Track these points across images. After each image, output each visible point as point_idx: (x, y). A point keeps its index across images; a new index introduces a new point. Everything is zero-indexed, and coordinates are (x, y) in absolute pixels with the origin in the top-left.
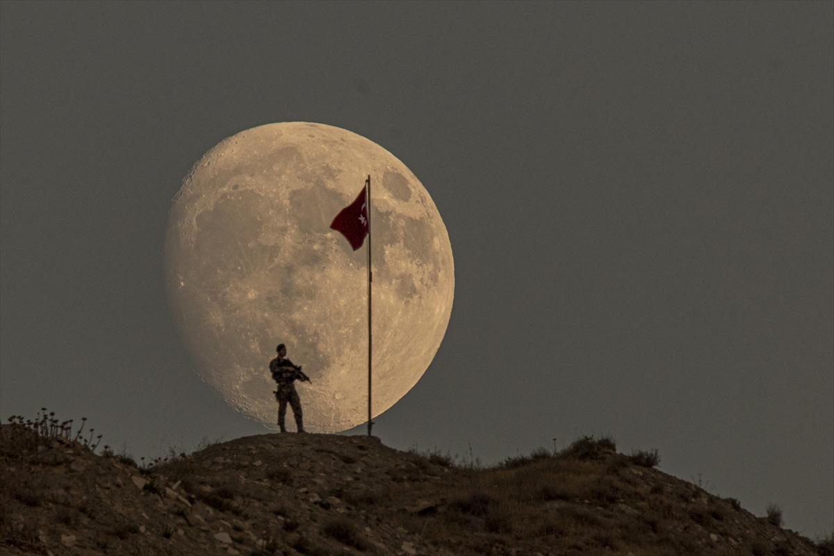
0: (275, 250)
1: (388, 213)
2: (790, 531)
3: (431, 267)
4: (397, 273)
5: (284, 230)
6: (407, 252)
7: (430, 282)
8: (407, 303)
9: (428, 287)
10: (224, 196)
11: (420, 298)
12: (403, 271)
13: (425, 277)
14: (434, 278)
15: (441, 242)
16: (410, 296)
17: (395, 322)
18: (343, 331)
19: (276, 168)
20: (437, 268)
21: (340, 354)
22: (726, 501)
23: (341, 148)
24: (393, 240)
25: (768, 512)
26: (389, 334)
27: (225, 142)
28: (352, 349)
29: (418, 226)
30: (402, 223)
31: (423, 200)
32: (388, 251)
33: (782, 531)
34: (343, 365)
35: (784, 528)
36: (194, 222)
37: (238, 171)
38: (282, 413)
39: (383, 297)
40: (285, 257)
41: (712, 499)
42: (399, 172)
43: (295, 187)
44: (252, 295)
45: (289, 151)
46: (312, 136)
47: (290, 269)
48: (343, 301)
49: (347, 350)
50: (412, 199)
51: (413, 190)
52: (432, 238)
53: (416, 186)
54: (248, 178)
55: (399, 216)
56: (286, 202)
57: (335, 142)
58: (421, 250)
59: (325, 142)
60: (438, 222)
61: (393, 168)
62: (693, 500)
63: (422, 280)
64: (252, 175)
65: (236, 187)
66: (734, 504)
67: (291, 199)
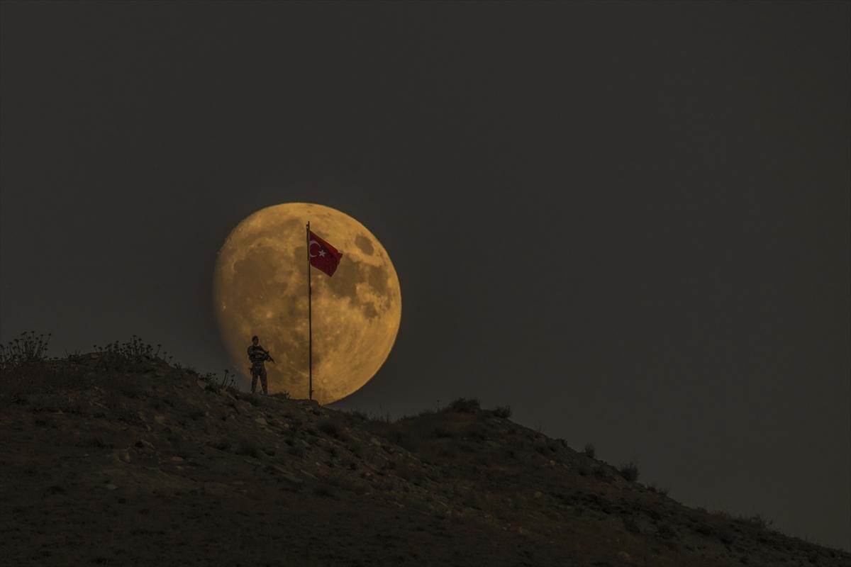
0: (284, 286)
1: (359, 263)
2: (602, 461)
3: (386, 298)
4: (365, 301)
5: (290, 273)
6: (371, 288)
7: (386, 308)
8: (371, 321)
9: (383, 310)
10: (252, 250)
11: (380, 318)
12: (368, 300)
13: (383, 304)
14: (388, 306)
15: (393, 282)
16: (373, 317)
17: (363, 333)
18: (329, 339)
19: (286, 233)
20: (390, 298)
21: (326, 353)
22: (558, 440)
23: (329, 220)
24: (362, 281)
25: (586, 449)
26: (358, 341)
27: (252, 215)
28: (335, 350)
29: (378, 273)
30: (367, 269)
31: (381, 255)
32: (358, 287)
33: (596, 461)
34: (328, 361)
35: (598, 459)
36: (233, 267)
37: (261, 234)
38: (254, 383)
39: (354, 317)
40: (291, 289)
41: (547, 439)
42: (366, 235)
43: (298, 246)
44: (269, 315)
45: (293, 222)
46: (309, 212)
47: (294, 299)
48: (328, 320)
49: (331, 352)
50: (374, 254)
51: (375, 248)
52: (387, 278)
53: (377, 245)
54: (267, 239)
55: (366, 265)
56: (292, 255)
57: (324, 216)
58: (379, 287)
59: (318, 216)
60: (391, 269)
61: (362, 233)
62: (536, 439)
63: (380, 306)
64: (270, 237)
65: (259, 245)
66: (563, 443)
67: (295, 253)
